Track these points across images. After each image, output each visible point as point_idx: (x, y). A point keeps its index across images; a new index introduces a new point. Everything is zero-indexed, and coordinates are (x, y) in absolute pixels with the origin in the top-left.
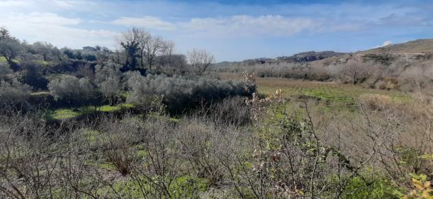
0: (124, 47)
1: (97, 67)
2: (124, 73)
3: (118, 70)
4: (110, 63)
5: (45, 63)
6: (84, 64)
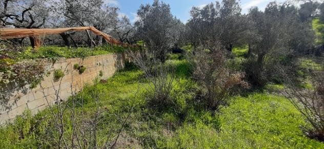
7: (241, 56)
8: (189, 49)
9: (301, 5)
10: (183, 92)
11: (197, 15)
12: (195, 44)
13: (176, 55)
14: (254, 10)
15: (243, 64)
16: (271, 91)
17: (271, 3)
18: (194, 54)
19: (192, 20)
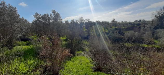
0: (157, 17)
1: (142, 28)
2: (156, 30)
3: (152, 29)
4: (148, 26)
5: (123, 27)
6: (136, 27)
7: (64, 41)
8: (35, 38)
9: (80, 23)
10: (32, 71)
11: (40, 18)
12: (39, 35)
13: (24, 42)
14: (67, 21)
15: (66, 44)
16: (77, 55)
17: (72, 20)
18: (39, 41)
19: (36, 21)
